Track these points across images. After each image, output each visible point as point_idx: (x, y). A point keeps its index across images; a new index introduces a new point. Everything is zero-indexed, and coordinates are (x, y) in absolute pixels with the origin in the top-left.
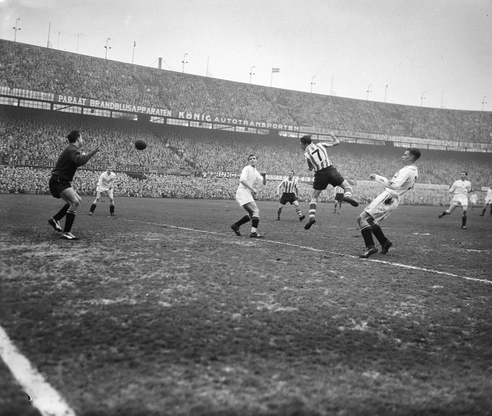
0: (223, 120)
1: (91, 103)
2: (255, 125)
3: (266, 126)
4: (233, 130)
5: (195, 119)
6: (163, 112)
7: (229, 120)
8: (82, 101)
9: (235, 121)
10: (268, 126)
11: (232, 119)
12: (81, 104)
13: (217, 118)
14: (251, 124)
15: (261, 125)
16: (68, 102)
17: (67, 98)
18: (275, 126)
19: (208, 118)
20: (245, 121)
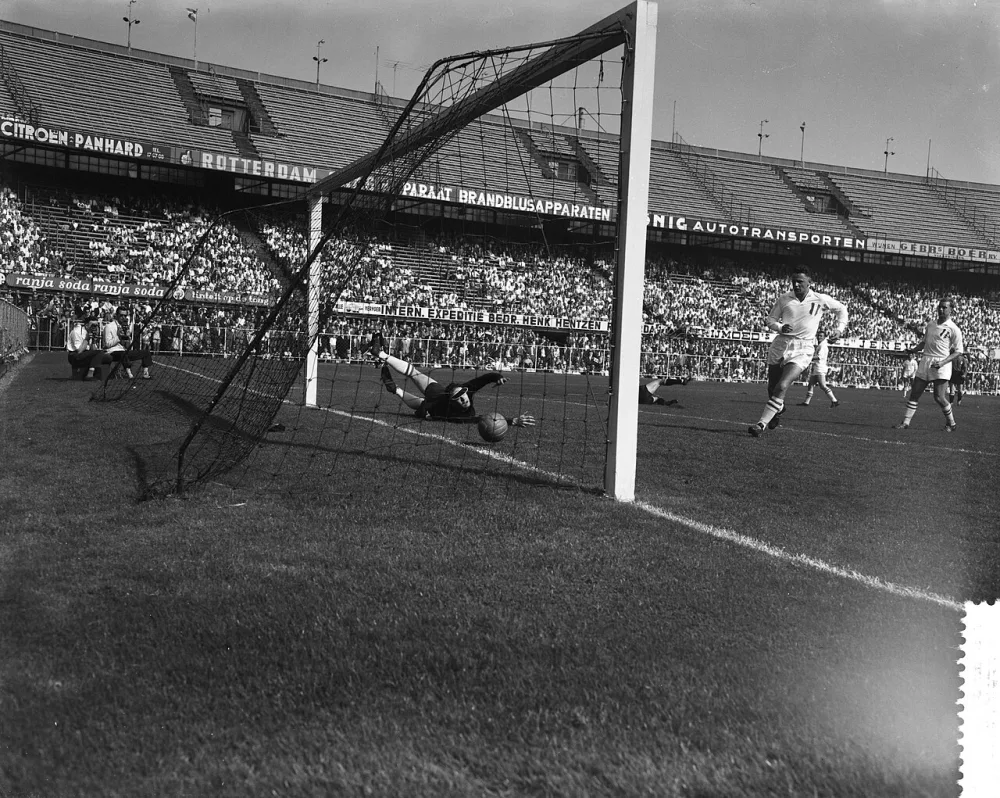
0: (711, 227)
1: (461, 196)
2: (775, 236)
3: (798, 238)
4: (729, 247)
5: (655, 225)
6: (594, 211)
7: (723, 226)
8: (445, 193)
9: (734, 230)
10: (801, 239)
11: (729, 226)
12: (443, 199)
13: (699, 223)
14: (766, 235)
15: (787, 237)
16: (420, 195)
17: (417, 188)
18: (816, 239)
19: (682, 224)
20: (754, 229)
